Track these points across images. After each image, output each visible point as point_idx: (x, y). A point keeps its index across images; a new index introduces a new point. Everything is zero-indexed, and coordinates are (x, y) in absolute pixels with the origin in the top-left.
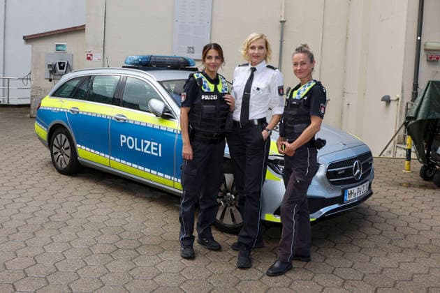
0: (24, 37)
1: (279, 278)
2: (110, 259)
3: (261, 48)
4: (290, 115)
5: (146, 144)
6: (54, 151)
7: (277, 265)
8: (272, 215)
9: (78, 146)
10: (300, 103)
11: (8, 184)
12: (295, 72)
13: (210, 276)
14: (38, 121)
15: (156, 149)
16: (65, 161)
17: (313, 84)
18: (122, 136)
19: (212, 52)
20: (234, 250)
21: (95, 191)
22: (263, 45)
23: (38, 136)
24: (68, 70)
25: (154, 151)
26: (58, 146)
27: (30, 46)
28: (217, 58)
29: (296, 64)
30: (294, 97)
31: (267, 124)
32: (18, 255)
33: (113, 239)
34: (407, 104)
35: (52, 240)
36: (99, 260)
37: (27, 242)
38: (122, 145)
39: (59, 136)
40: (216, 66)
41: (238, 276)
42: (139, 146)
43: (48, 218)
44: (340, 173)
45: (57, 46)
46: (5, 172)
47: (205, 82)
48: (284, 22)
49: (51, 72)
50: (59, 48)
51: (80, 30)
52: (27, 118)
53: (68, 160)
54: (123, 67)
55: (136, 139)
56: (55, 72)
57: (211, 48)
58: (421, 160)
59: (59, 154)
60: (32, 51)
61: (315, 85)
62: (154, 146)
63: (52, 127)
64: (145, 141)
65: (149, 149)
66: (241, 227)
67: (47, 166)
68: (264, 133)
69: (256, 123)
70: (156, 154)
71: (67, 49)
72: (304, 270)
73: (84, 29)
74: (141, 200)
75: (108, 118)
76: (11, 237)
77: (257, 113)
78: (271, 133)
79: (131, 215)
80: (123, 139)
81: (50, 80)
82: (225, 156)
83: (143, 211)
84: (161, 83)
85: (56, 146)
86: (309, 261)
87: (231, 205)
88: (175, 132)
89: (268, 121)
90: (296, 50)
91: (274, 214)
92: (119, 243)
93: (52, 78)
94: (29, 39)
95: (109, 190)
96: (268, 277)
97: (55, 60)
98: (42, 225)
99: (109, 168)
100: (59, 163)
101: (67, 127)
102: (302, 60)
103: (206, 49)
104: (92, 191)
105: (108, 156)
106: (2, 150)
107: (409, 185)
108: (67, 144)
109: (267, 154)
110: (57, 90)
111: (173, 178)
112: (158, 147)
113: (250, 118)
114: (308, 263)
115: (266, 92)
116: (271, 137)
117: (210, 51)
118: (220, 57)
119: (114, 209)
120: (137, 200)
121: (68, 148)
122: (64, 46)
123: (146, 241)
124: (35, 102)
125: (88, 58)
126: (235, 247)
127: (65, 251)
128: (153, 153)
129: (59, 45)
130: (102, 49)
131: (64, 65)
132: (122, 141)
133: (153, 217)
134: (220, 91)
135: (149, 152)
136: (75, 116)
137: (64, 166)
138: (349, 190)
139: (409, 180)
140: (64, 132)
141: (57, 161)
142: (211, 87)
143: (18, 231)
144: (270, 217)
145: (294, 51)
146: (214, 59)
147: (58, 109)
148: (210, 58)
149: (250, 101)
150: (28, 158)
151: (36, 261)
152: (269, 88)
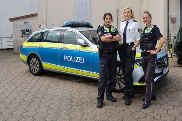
0: (9, 19)
1: (148, 109)
2: (71, 112)
3: (128, 12)
4: (145, 40)
5: (77, 58)
6: (31, 66)
7: (145, 103)
8: (138, 83)
9: (43, 62)
10: (149, 35)
11: (10, 83)
12: (144, 21)
13: (119, 113)
14: (22, 53)
15: (82, 60)
16: (36, 69)
17: (153, 26)
18: (65, 56)
19: (108, 16)
20: (123, 99)
21: (53, 81)
22: (130, 11)
23: (22, 60)
24: (31, 32)
25: (81, 61)
26: (32, 63)
27: (13, 23)
28: (110, 19)
29: (144, 18)
30: (146, 33)
31: (134, 45)
32: (24, 117)
33: (68, 102)
34: (166, 38)
35: (39, 106)
36: (66, 113)
37: (26, 109)
38: (65, 60)
39: (33, 59)
40: (109, 22)
41: (131, 111)
42: (73, 59)
43: (34, 96)
44: (161, 63)
45: (25, 22)
46: (7, 77)
47: (105, 28)
48: (118, 10)
49: (22, 33)
50: (26, 23)
51: (35, 15)
52: (12, 54)
53: (38, 69)
54: (62, 27)
55: (72, 57)
56: (24, 33)
57: (107, 15)
58: (177, 57)
59: (33, 67)
60: (13, 25)
61: (154, 27)
62: (81, 59)
63: (30, 55)
64: (76, 57)
65: (78, 60)
66: (124, 89)
67: (27, 73)
68: (133, 49)
69: (130, 44)
70: (82, 62)
71: (30, 23)
72: (156, 104)
73: (37, 15)
74: (75, 83)
75: (57, 49)
76: (18, 108)
77: (130, 40)
78: (136, 49)
79: (73, 90)
80: (65, 57)
81: (22, 37)
82: (117, 60)
83: (78, 88)
84: (81, 32)
85: (32, 64)
86: (155, 100)
87: (118, 81)
88: (90, 52)
89: (135, 43)
90: (144, 12)
91: (138, 82)
92: (72, 103)
93: (23, 35)
94: (11, 20)
95: (59, 80)
96: (143, 109)
97: (24, 28)
98: (32, 100)
99: (59, 71)
100: (33, 71)
101: (37, 54)
102: (146, 16)
103: (105, 15)
104: (51, 82)
105: (58, 66)
106: (1, 69)
107: (175, 67)
108: (37, 62)
109: (135, 57)
110: (30, 39)
111: (90, 72)
112: (82, 59)
113: (127, 42)
114: (156, 101)
115: (133, 32)
116: (136, 50)
117: (107, 16)
118: (111, 18)
119: (65, 88)
120: (73, 83)
121: (38, 64)
122: (28, 22)
123: (84, 100)
124: (16, 46)
125: (39, 27)
126: (124, 98)
127: (47, 111)
128: (80, 62)
129: (26, 22)
130: (45, 23)
131: (29, 30)
132: (65, 58)
133: (83, 90)
134: (112, 31)
135: (78, 62)
136: (41, 49)
137: (36, 72)
138: (164, 69)
139: (174, 65)
140: (35, 57)
141: (33, 70)
142: (108, 30)
143: (21, 104)
144: (137, 84)
145: (143, 13)
146: (109, 19)
147: (32, 47)
148: (107, 19)
149: (127, 35)
150: (17, 70)
151: (34, 118)
152: (134, 29)
